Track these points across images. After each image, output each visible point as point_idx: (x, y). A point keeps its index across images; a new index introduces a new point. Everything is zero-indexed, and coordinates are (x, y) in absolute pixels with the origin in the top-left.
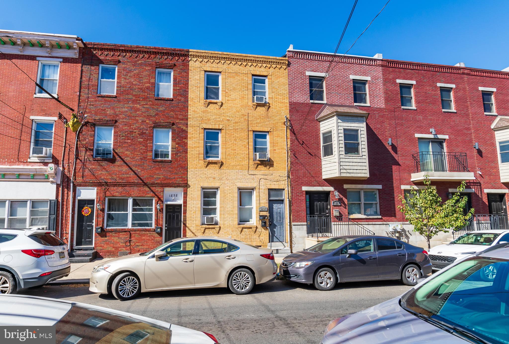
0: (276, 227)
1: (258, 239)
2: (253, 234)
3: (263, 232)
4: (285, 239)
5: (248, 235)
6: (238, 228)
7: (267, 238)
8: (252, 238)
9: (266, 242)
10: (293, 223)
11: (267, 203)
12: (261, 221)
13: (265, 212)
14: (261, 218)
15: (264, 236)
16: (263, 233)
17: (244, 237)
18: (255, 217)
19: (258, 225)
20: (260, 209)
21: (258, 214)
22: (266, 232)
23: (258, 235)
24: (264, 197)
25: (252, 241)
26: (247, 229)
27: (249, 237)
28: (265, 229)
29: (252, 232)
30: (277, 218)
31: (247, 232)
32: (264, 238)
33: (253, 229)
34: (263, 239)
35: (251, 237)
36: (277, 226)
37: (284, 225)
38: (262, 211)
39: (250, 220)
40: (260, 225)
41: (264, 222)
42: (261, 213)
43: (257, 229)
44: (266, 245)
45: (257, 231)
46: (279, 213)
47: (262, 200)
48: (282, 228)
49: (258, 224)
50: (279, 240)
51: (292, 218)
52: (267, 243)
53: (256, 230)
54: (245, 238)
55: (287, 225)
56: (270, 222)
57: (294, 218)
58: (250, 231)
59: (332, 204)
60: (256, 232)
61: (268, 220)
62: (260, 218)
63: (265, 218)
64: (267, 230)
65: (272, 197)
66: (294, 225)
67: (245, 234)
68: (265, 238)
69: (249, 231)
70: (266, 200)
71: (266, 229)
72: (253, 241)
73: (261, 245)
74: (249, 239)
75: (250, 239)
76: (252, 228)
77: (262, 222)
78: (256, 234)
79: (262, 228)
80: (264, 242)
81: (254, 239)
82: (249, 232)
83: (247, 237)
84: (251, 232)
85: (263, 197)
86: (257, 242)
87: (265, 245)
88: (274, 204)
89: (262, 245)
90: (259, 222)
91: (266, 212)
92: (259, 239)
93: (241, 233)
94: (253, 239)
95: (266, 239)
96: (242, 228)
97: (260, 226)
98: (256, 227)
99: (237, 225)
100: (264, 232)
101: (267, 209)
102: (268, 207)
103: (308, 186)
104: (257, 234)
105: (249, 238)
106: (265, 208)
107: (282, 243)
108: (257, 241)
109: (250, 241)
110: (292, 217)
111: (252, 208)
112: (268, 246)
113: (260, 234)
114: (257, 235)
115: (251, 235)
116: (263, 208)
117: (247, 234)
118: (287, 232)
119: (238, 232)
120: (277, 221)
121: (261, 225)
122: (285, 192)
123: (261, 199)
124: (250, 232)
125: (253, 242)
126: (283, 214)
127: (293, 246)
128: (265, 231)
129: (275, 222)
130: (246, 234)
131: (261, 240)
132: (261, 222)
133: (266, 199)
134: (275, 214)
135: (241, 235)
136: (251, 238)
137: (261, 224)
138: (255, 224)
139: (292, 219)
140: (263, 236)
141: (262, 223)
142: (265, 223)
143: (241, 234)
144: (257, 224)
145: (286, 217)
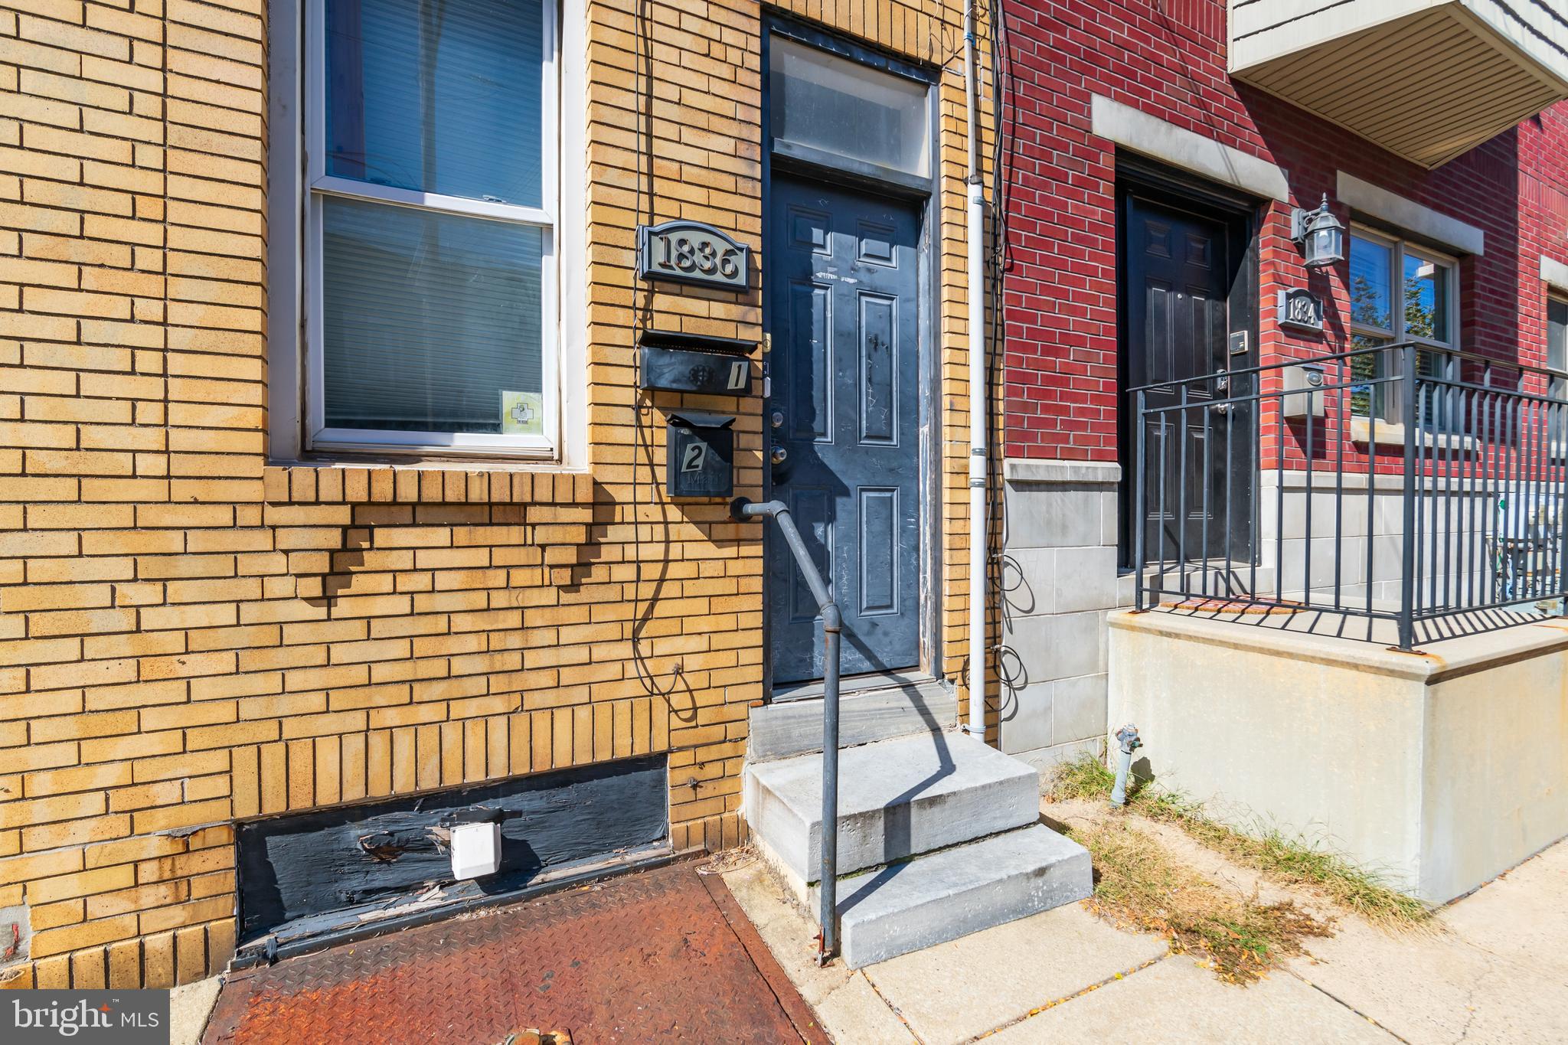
0: (840, 501)
1: (614, 670)
2: (549, 596)
3: (688, 569)
4: (926, 640)
5: (461, 623)
6: (274, 515)
7: (739, 640)
8: (532, 659)
9: (731, 694)
10: (1008, 467)
11: (745, 186)
12: (659, 418)
13: (718, 309)
14: (672, 368)
15: (705, 624)
16: (691, 588)
17: (401, 649)
18: (586, 355)
19: (626, 474)
20: (659, 256)
21: (623, 316)
22: (735, 567)
23: (627, 611)
24: (707, 102)
25: (533, 700)
26: (441, 535)
27: (473, 643)
28: (719, 531)
29: (535, 576)
30: (847, 397)
31: (443, 581)
32: (701, 643)
33: (541, 535)
34: (691, 663)
35: (515, 640)
36: (845, 492)
37: (925, 487)
38: (683, 285)
39: (510, 399)
40: (644, 474)
41: (703, 433)
42: (661, 301)
43: (613, 533)
44: (733, 730)
45: (608, 553)
46: (875, 343)
47: (688, 135)
48: (903, 514)
49: (627, 455)
50: (869, 655)
51: (1008, 404)
52: (738, 711)
53: (591, 545)
54: (404, 671)
55: (960, 481)
56: (773, 438)
57: (1025, 407)
58: (501, 557)
59: (1273, 313)
60: (598, 573)
61: (758, 406)
62: (648, 369)
63: (711, 383)
64: (738, 542)
65: (804, 133)
66: (1020, 485)
67: (402, 605)
68: (718, 641)
69: (481, 557)
70: (728, 145)
71: (730, 531)
72: (550, 698)
73: (660, 746)
74: (479, 685)
75: (498, 683)
76: (534, 514)
77: (677, 422)
78: (585, 594)
79: (674, 513)
80: (701, 699)
81: (567, 676)
82: (478, 579)
83: (452, 645)
84: (519, 577)
85: (690, 98)
86: (603, 711)
87: (717, 732)
88: (817, 234)
89: (678, 739)
90: (629, 435)
91: (736, 311)
92: (631, 669)
93: (327, 599)
94: (546, 679)
95: (729, 658)
96: (343, 516)
97: (644, 493)
98: (585, 494)
99: (257, 467)
100: (708, 569)
101: (740, 260)
102: (756, 244)
103: (1134, 104)
104: (613, 593)
105: (480, 664)
106: (721, 247)
107: (908, 687)
108: (599, 692)
109: (498, 705)
110: (1010, 392)
111: (545, 230)
112: (750, 749)
113: (647, 591)
114: (600, 612)
115: (513, 619)
116: (695, 239)
117: (442, 602)
118: (959, 557)
119: (279, 587)
120: (848, 436)
121: (662, 474)
122: (944, 108)
123: (674, 113)
124: (498, 578)
125: (541, 721)
126: (911, 357)
127: (1004, 714)
128: (710, 550)
129: (825, 444)
130: (423, 603)
131: (664, 684)
132: (662, 437)
133: (734, 129)
134: (826, 347)
135: (329, 632)
136: (512, 661)
137: (661, 456)
138: (580, 462)
139: (1008, 417)
140: (690, 625)
141: (677, 447)
142: (721, 440)
143: (343, 608)
144: (609, 455)
145: (946, 387)
